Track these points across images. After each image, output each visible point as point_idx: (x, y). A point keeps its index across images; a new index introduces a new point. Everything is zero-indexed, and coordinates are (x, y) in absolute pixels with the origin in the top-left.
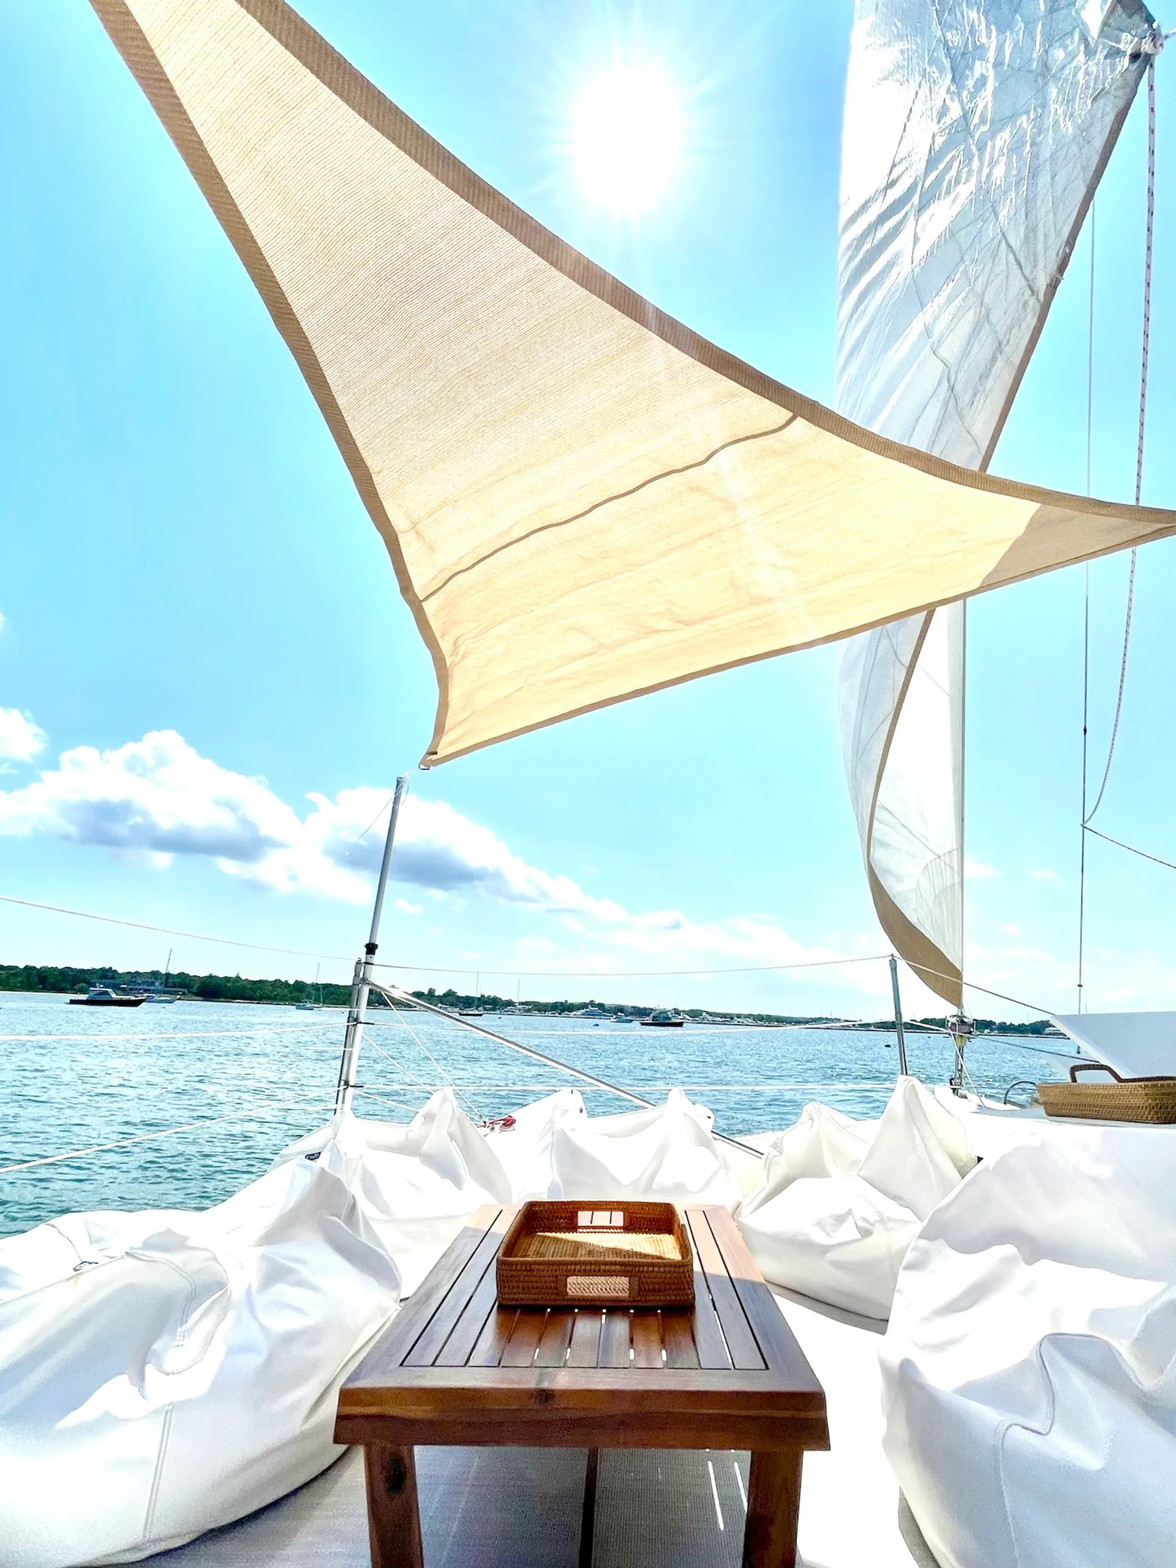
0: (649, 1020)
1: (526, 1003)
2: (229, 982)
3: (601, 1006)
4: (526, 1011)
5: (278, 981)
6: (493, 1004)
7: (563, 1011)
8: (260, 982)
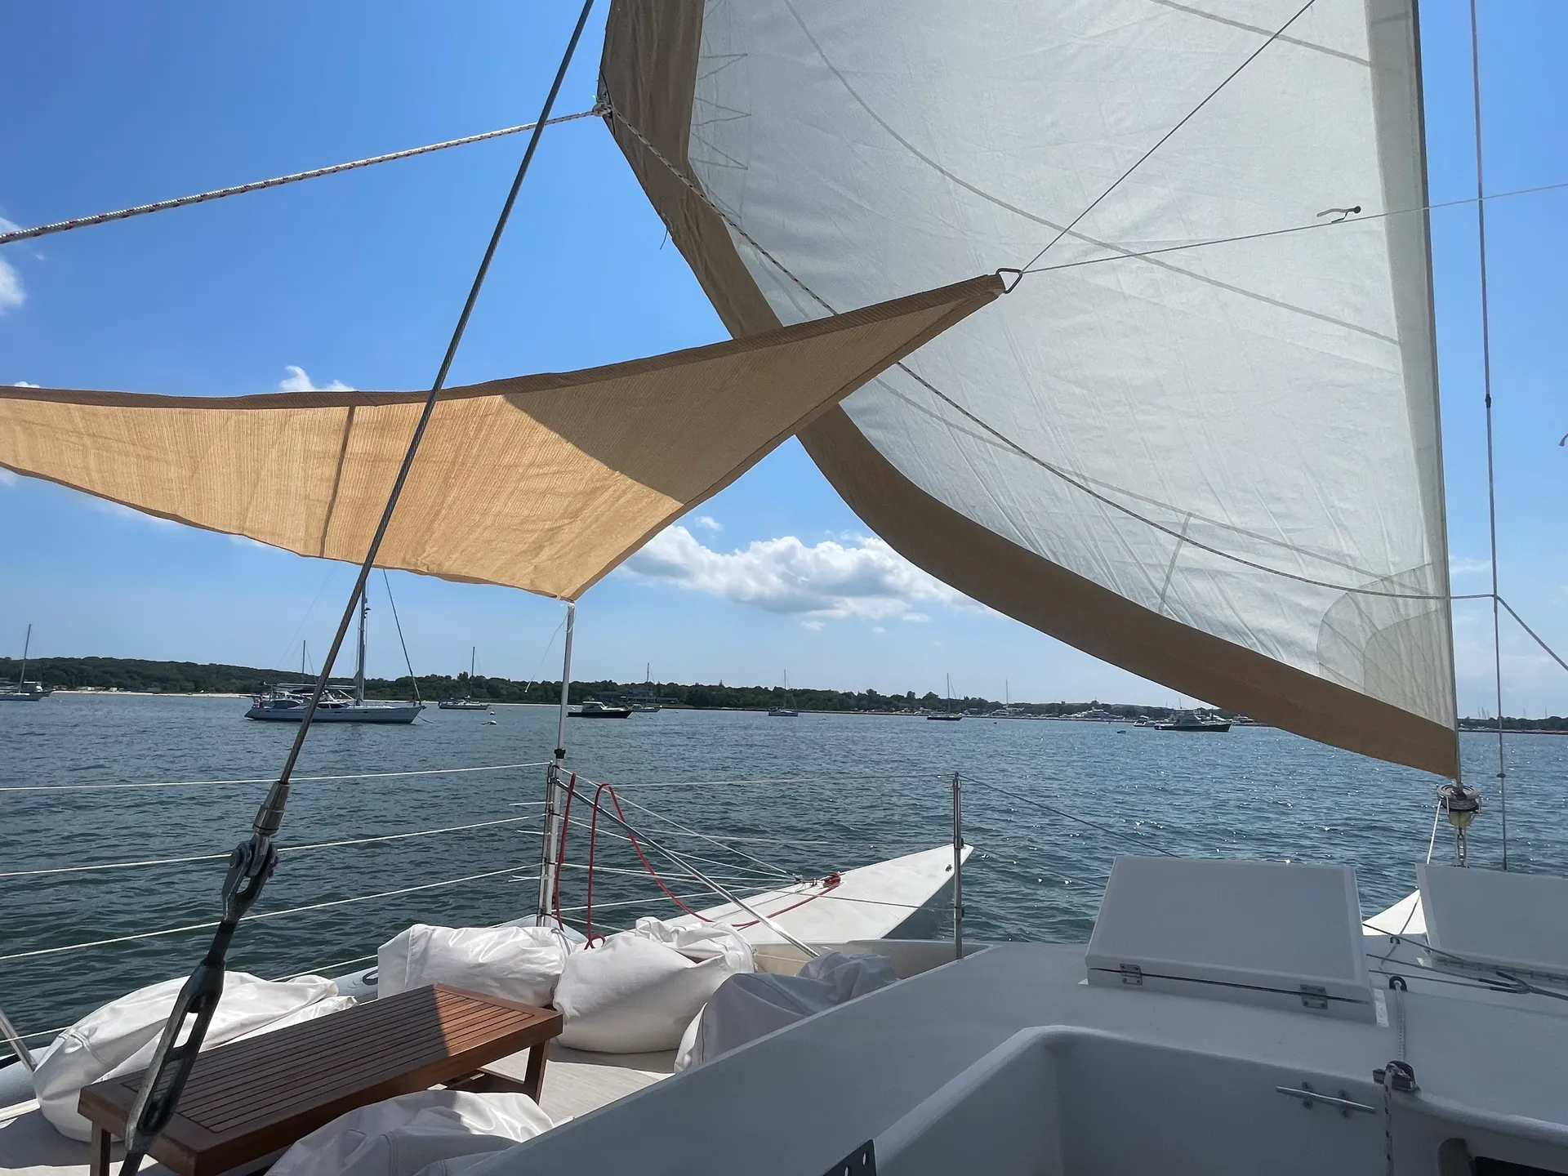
0: (1167, 722)
1: (1016, 705)
2: (713, 691)
3: (1106, 707)
4: (1017, 714)
5: (758, 688)
6: (977, 707)
7: (1061, 713)
8: (743, 689)
